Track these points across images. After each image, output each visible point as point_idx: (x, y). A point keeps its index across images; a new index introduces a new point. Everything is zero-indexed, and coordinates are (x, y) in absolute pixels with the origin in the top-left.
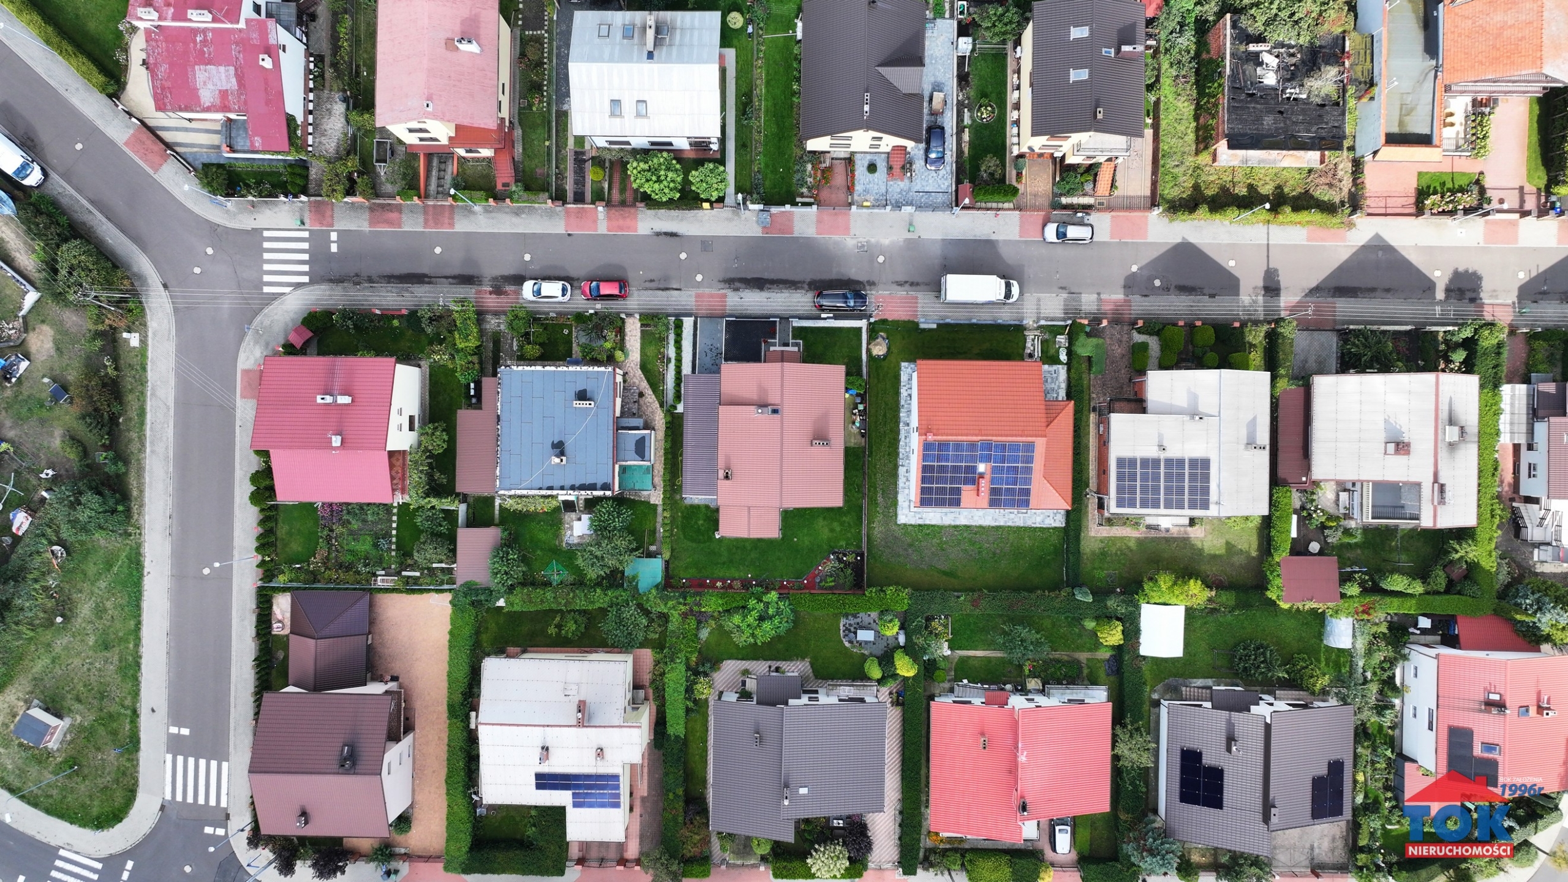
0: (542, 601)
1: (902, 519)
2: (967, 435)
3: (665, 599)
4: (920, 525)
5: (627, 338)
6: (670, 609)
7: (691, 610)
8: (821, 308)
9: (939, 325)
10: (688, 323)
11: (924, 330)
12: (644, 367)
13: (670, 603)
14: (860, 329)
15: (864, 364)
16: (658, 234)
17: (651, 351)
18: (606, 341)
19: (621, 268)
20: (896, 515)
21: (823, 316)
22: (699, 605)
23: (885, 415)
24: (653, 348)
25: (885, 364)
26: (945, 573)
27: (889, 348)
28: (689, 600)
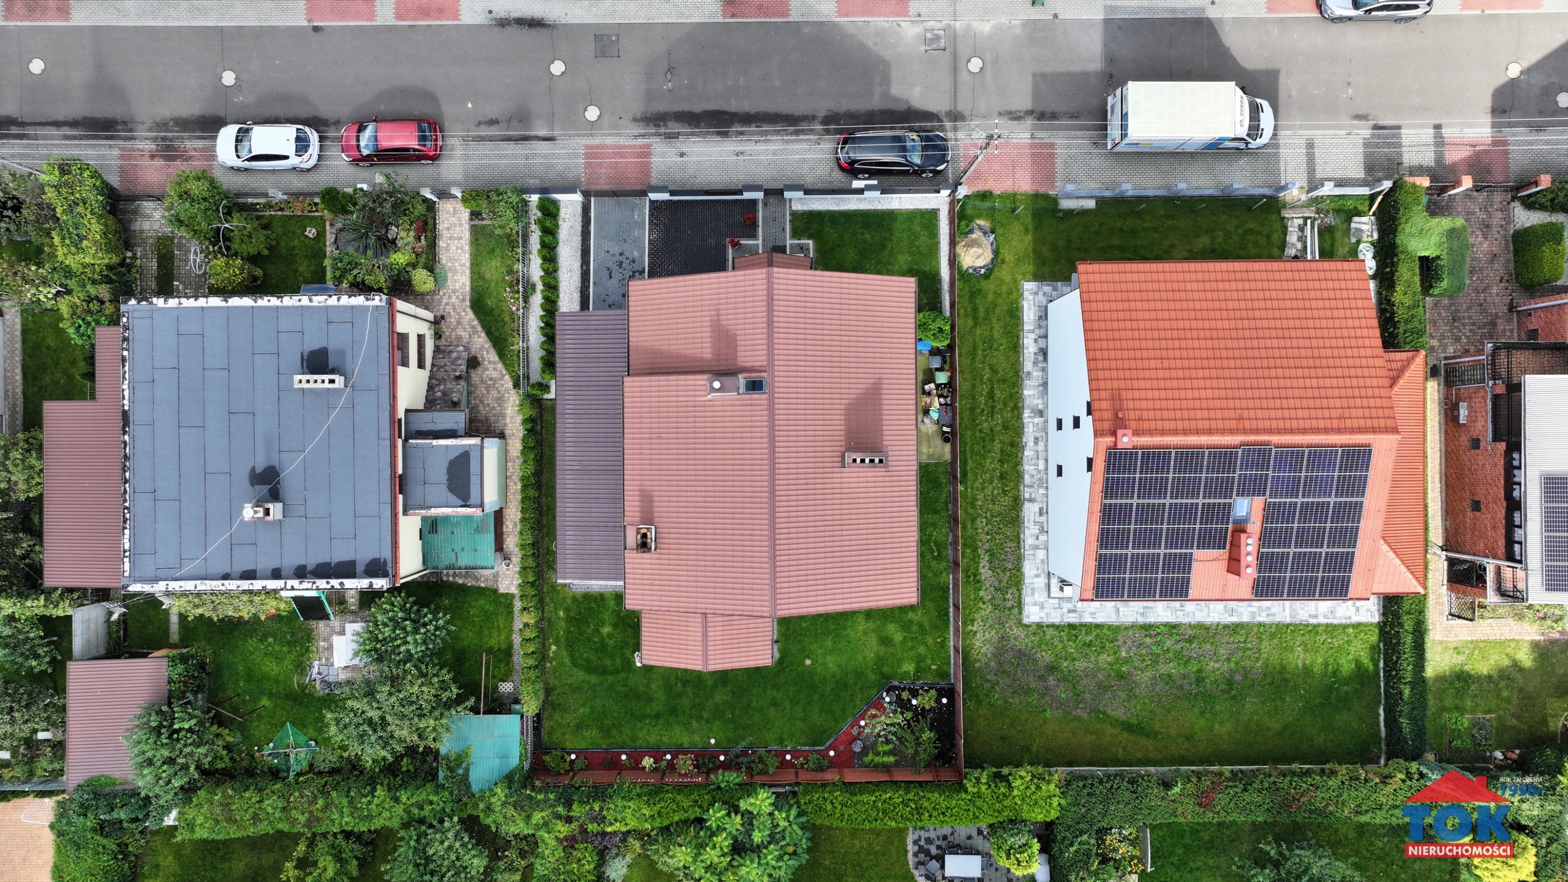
0: (255, 818)
1: (1033, 614)
2: (1210, 432)
3: (525, 807)
4: (1071, 626)
5: (442, 244)
6: (538, 827)
7: (584, 831)
8: (852, 169)
9: (1101, 201)
10: (570, 203)
11: (1070, 213)
12: (479, 304)
13: (537, 817)
14: (934, 214)
15: (946, 286)
16: (503, 23)
17: (494, 269)
18: (396, 249)
19: (430, 96)
20: (1020, 605)
21: (857, 184)
22: (600, 819)
23: (991, 395)
24: (496, 263)
25: (989, 286)
26: (1128, 727)
27: (996, 252)
28: (577, 810)
